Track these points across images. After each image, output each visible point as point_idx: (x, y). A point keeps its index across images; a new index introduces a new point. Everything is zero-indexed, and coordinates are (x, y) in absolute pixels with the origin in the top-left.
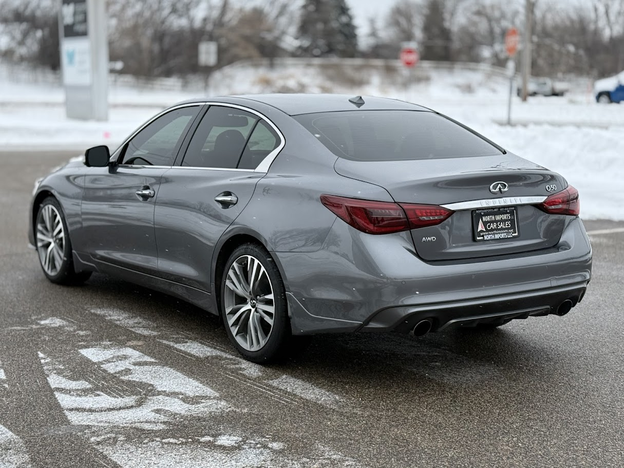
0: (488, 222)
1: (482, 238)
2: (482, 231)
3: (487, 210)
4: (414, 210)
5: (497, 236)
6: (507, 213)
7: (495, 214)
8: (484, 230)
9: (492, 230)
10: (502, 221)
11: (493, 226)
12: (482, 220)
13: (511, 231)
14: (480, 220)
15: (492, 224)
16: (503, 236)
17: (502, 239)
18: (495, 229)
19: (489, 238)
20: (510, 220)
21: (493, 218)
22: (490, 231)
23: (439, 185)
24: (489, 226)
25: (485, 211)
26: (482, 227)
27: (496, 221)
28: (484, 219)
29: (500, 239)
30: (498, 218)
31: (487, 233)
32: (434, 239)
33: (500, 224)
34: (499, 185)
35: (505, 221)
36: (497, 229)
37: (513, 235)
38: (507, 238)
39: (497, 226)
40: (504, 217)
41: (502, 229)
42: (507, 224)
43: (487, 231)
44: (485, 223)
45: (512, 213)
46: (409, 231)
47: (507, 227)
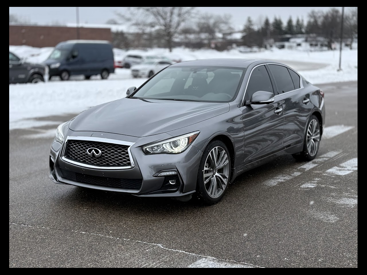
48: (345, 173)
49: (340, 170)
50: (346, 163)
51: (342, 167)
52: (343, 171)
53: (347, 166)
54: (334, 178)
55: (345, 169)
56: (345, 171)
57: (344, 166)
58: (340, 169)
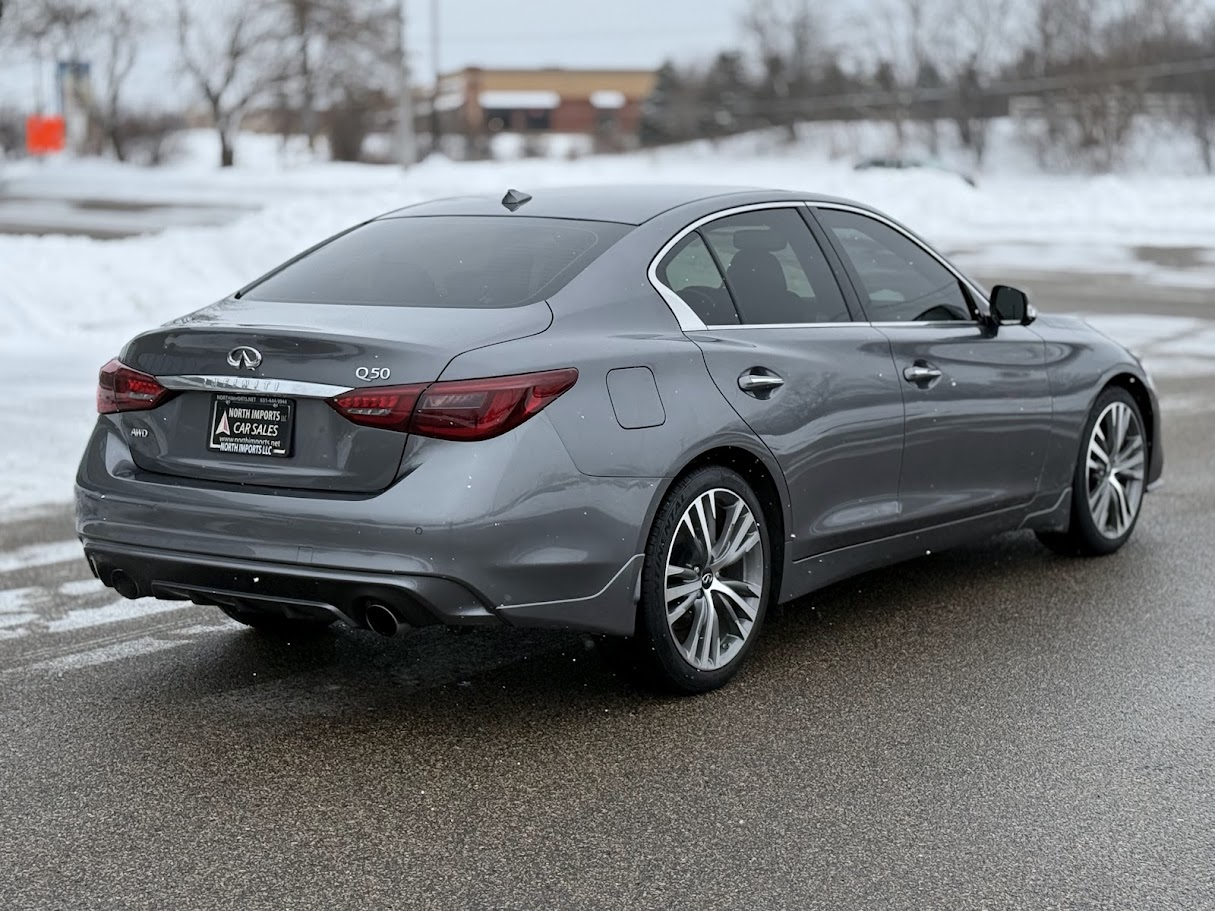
0: (237, 420)
1: (220, 447)
2: (223, 434)
3: (238, 398)
5: (243, 448)
6: (273, 409)
7: (251, 407)
8: (228, 433)
9: (241, 435)
10: (262, 421)
11: (245, 429)
12: (227, 414)
13: (275, 443)
14: (225, 414)
15: (243, 425)
16: (253, 449)
17: (251, 454)
18: (246, 435)
19: (229, 448)
20: (278, 423)
21: (248, 414)
22: (238, 436)
24: (238, 428)
25: (233, 398)
26: (225, 427)
27: (252, 421)
28: (232, 413)
29: (247, 454)
30: (257, 414)
31: (232, 440)
32: (144, 433)
33: (257, 428)
34: (244, 353)
35: (270, 422)
36: (250, 436)
37: (276, 451)
39: (252, 430)
40: (269, 415)
41: (259, 436)
42: (270, 430)
44: (231, 421)
45: (282, 410)
47: (269, 434)
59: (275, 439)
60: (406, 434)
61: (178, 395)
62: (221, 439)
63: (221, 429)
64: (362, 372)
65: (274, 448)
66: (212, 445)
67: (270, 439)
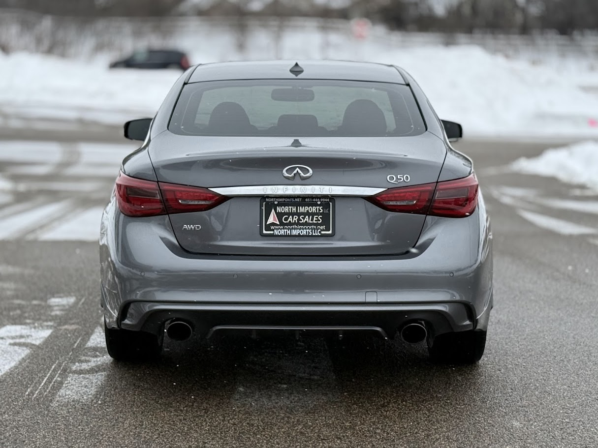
0: (285, 214)
1: (272, 232)
2: (273, 224)
3: (284, 199)
4: (174, 191)
5: (295, 232)
6: (316, 205)
7: (297, 205)
8: (278, 223)
9: (290, 224)
10: (308, 214)
11: (293, 219)
12: (275, 210)
13: (321, 227)
14: (273, 210)
15: (291, 217)
16: (305, 232)
17: (303, 236)
18: (295, 224)
19: (282, 233)
20: (321, 214)
21: (294, 209)
22: (287, 224)
23: (221, 164)
24: (286, 219)
25: (280, 200)
26: (274, 219)
27: (299, 214)
28: (279, 209)
29: (299, 236)
30: (302, 209)
31: (281, 227)
32: (198, 227)
33: (304, 219)
34: (297, 169)
35: (313, 214)
36: (298, 224)
37: (323, 232)
38: (312, 236)
39: (299, 220)
40: (313, 209)
41: (306, 224)
42: (315, 219)
43: (282, 224)
44: (279, 216)
45: (326, 206)
46: (167, 216)
47: (314, 222)
48: (8, 331)
49: (21, 337)
50: (18, 358)
51: (20, 345)
52: (13, 334)
53: (11, 349)
54: (26, 318)
55: (12, 341)
56: (10, 335)
57: (16, 348)
58: (22, 340)
59: (321, 225)
60: (425, 215)
61: (229, 199)
62: (272, 227)
63: (270, 221)
64: (392, 178)
65: (322, 230)
66: (265, 232)
67: (316, 225)
